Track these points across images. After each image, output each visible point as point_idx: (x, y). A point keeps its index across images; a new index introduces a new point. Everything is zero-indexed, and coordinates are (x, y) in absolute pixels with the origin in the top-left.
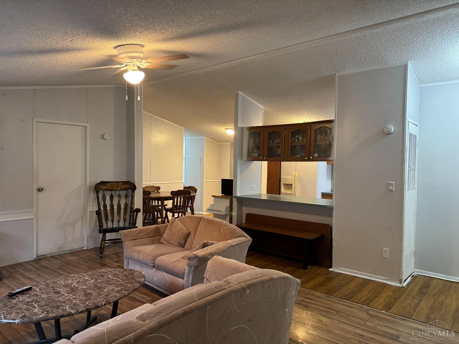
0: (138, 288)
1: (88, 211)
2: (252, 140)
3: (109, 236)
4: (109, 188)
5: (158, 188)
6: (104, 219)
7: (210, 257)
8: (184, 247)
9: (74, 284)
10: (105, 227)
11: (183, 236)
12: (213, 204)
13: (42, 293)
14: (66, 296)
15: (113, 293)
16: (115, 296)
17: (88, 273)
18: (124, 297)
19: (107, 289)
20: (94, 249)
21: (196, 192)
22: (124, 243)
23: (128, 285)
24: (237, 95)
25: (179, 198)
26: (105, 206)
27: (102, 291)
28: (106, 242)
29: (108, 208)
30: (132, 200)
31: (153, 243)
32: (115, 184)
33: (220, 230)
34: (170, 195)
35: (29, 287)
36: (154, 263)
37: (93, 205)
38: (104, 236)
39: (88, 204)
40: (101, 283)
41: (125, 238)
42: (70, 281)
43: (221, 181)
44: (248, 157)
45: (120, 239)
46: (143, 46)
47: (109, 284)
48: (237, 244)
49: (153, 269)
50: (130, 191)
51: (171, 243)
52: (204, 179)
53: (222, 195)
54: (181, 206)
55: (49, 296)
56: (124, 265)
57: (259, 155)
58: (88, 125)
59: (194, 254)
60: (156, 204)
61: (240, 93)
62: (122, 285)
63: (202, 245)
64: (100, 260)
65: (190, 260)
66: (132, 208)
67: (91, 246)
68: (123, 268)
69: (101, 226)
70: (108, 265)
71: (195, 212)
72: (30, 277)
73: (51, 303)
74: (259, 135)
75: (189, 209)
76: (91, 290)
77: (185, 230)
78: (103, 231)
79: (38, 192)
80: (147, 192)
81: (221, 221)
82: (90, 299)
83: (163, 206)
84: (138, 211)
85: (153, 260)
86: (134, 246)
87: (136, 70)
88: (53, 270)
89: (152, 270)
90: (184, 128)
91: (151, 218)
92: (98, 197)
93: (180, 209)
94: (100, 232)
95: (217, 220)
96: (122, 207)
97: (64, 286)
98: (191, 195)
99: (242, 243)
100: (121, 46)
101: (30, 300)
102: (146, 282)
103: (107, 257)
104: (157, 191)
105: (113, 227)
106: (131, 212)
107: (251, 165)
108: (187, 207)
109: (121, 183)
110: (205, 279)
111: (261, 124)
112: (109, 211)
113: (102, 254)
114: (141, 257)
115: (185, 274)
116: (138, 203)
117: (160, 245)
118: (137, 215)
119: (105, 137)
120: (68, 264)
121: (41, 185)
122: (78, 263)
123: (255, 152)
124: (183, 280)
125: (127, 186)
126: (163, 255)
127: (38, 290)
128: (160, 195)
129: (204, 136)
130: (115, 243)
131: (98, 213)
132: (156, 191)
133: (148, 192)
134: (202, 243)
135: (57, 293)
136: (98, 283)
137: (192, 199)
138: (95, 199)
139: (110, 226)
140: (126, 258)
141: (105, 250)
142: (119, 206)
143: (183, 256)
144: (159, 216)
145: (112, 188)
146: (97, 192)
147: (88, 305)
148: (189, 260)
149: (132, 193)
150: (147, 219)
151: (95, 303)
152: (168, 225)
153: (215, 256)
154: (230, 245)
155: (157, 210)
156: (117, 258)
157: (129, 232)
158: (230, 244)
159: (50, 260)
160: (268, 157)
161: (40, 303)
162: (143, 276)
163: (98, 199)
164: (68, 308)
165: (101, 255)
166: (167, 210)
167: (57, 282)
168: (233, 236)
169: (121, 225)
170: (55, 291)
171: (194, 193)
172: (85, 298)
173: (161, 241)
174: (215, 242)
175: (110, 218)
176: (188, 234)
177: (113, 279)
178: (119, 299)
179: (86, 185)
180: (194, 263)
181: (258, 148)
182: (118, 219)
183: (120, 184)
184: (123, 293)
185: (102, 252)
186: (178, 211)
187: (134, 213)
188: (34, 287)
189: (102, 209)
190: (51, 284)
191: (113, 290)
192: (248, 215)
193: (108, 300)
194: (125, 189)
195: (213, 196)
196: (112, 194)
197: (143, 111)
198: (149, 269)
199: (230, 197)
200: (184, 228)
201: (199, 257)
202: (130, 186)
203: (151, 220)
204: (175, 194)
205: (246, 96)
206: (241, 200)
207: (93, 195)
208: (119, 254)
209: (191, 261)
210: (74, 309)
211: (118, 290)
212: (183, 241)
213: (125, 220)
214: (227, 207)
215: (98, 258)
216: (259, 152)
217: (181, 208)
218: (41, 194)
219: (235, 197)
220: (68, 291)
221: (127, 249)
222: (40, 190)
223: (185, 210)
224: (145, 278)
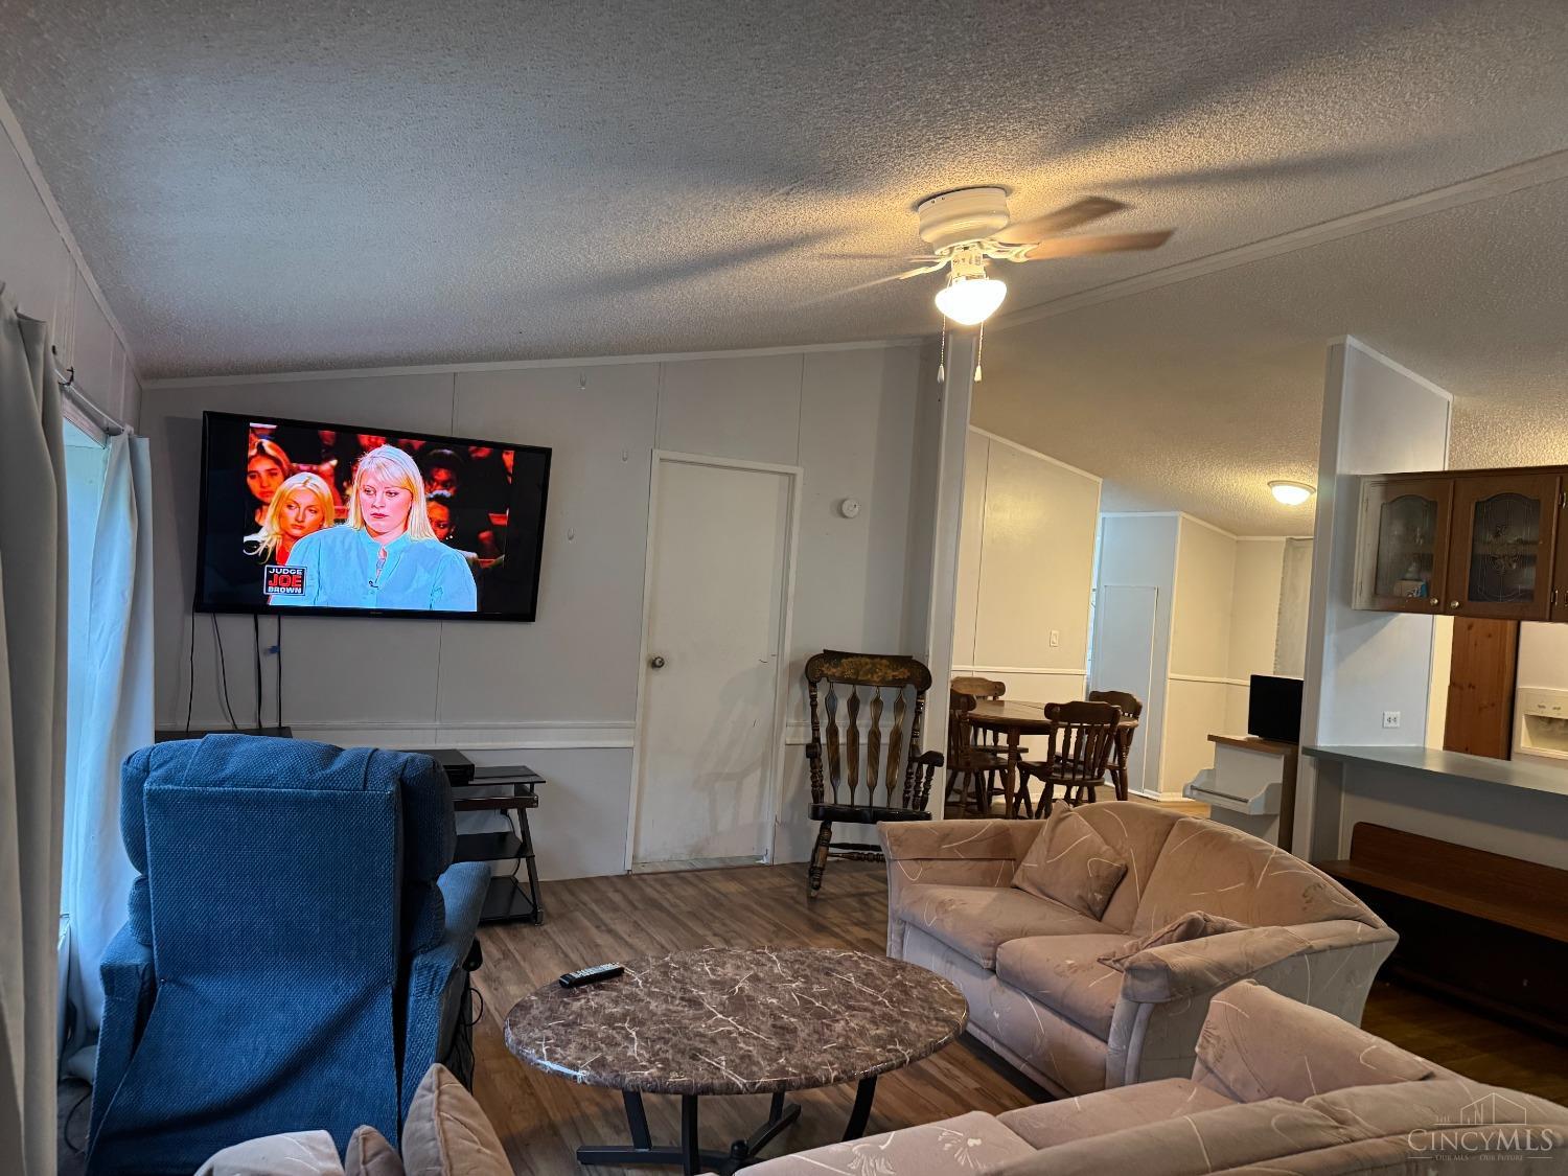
0: (946, 1043)
1: (782, 741)
2: (1397, 529)
3: (842, 832)
4: (849, 674)
5: (999, 688)
6: (826, 772)
7: (1216, 979)
8: (1100, 919)
9: (740, 985)
10: (828, 799)
11: (1098, 876)
12: (1212, 767)
13: (650, 994)
14: (719, 1023)
15: (861, 1042)
16: (870, 1057)
17: (782, 954)
18: (901, 1065)
19: (842, 1023)
20: (792, 869)
21: (1136, 716)
22: (893, 865)
23: (913, 1026)
24: (1337, 353)
25: (1074, 732)
26: (833, 731)
27: (828, 1026)
28: (831, 850)
29: (842, 739)
30: (916, 721)
31: (986, 882)
32: (867, 664)
33: (1252, 878)
34: (1040, 716)
35: (617, 966)
36: (995, 959)
37: (798, 725)
38: (825, 828)
39: (782, 721)
40: (824, 996)
41: (895, 848)
42: (729, 970)
43: (1249, 683)
44: (1375, 593)
45: (877, 848)
46: (1007, 191)
47: (849, 1008)
48: (1331, 948)
49: (988, 978)
50: (911, 689)
51: (1051, 893)
52: (1169, 669)
53: (1249, 739)
54: (1081, 763)
55: (669, 1010)
56: (889, 944)
57: (1428, 590)
58: (799, 471)
59: (1152, 958)
60: (990, 742)
61: (1352, 341)
62: (891, 1020)
63: (1182, 928)
64: (809, 909)
65: (1134, 977)
66: (914, 748)
67: (784, 857)
68: (884, 950)
69: (818, 795)
70: (837, 930)
71: (1129, 790)
72: (613, 927)
73: (674, 1035)
74: (1432, 507)
75: (1107, 774)
76: (794, 1016)
77: (1108, 858)
78: (827, 815)
79: (651, 669)
80: (962, 700)
81: (1259, 844)
82: (790, 1049)
83: (1015, 751)
84: (934, 759)
85: (990, 945)
86: (922, 880)
87: (980, 277)
88: (674, 918)
89: (985, 981)
90: (1100, 480)
91: (972, 788)
92: (813, 698)
93: (1074, 771)
94: (815, 817)
95: (1239, 837)
96: (885, 740)
97: (713, 982)
98: (1120, 724)
99: (1352, 946)
100: (935, 196)
101: (617, 1010)
102: (971, 1028)
103: (831, 902)
104: (994, 698)
105: (852, 805)
106: (912, 760)
107: (1386, 630)
108: (1103, 766)
109: (884, 661)
110: (1197, 1066)
111: (1437, 464)
112: (843, 750)
113: (817, 888)
114: (948, 926)
115: (1114, 1025)
116: (935, 736)
117: (1010, 894)
118: (930, 773)
119: (845, 507)
120: (718, 905)
121: (659, 648)
122: (747, 908)
123: (1408, 576)
124: (1102, 1045)
125: (902, 673)
126: (1024, 934)
127: (640, 982)
128: (1001, 711)
129: (1177, 510)
130: (859, 859)
131: (812, 751)
132: (991, 698)
133: (965, 700)
134: (1181, 919)
135: (694, 1003)
136: (813, 996)
137: (1124, 739)
138: (804, 704)
139: (844, 799)
140: (894, 920)
141: (826, 876)
142: (875, 735)
143: (1101, 954)
144: (998, 784)
145: (857, 673)
146: (813, 685)
147: (782, 1071)
148: (1130, 976)
149: (918, 698)
150: (958, 792)
151: (807, 1067)
152: (1040, 826)
153: (1244, 983)
154: (1300, 948)
155: (992, 763)
156: (862, 911)
157: (907, 830)
158: (1302, 942)
159: (669, 882)
160: (1470, 598)
161: (644, 1029)
162: (962, 1003)
163: (814, 706)
164: (724, 1063)
165: (814, 893)
166: (1028, 770)
167: (692, 965)
168: (1310, 909)
169: (879, 800)
170: (687, 996)
171: (1129, 720)
172: (774, 1043)
173: (1015, 881)
174: (1236, 924)
175: (845, 772)
176: (1121, 874)
177: (861, 992)
178: (883, 1071)
179: (782, 660)
180: (1151, 988)
181: (1425, 561)
182: (871, 778)
183: (881, 665)
184: (897, 1050)
185: (816, 883)
186: (1068, 776)
187: (920, 767)
188: (628, 971)
189: (823, 740)
190: (675, 968)
191: (862, 1033)
192: (1363, 832)
193: (847, 1065)
194: (897, 683)
195: (1211, 738)
196: (854, 693)
197: (971, 428)
198: (974, 974)
199: (1289, 751)
200: (1105, 847)
201: (1174, 973)
202: (912, 674)
203: (969, 795)
204: (1059, 715)
205: (1373, 353)
206: (1334, 766)
207: (799, 693)
208: (867, 899)
209: (1137, 982)
210: (741, 1074)
211: (878, 1038)
212: (1099, 897)
213: (890, 787)
214: (1271, 788)
215: (803, 898)
216: (1426, 576)
217: (1080, 767)
218: (658, 677)
219: (1309, 751)
220: (722, 1004)
221: (901, 890)
222: (657, 662)
223: (1092, 779)
224: (968, 1011)
